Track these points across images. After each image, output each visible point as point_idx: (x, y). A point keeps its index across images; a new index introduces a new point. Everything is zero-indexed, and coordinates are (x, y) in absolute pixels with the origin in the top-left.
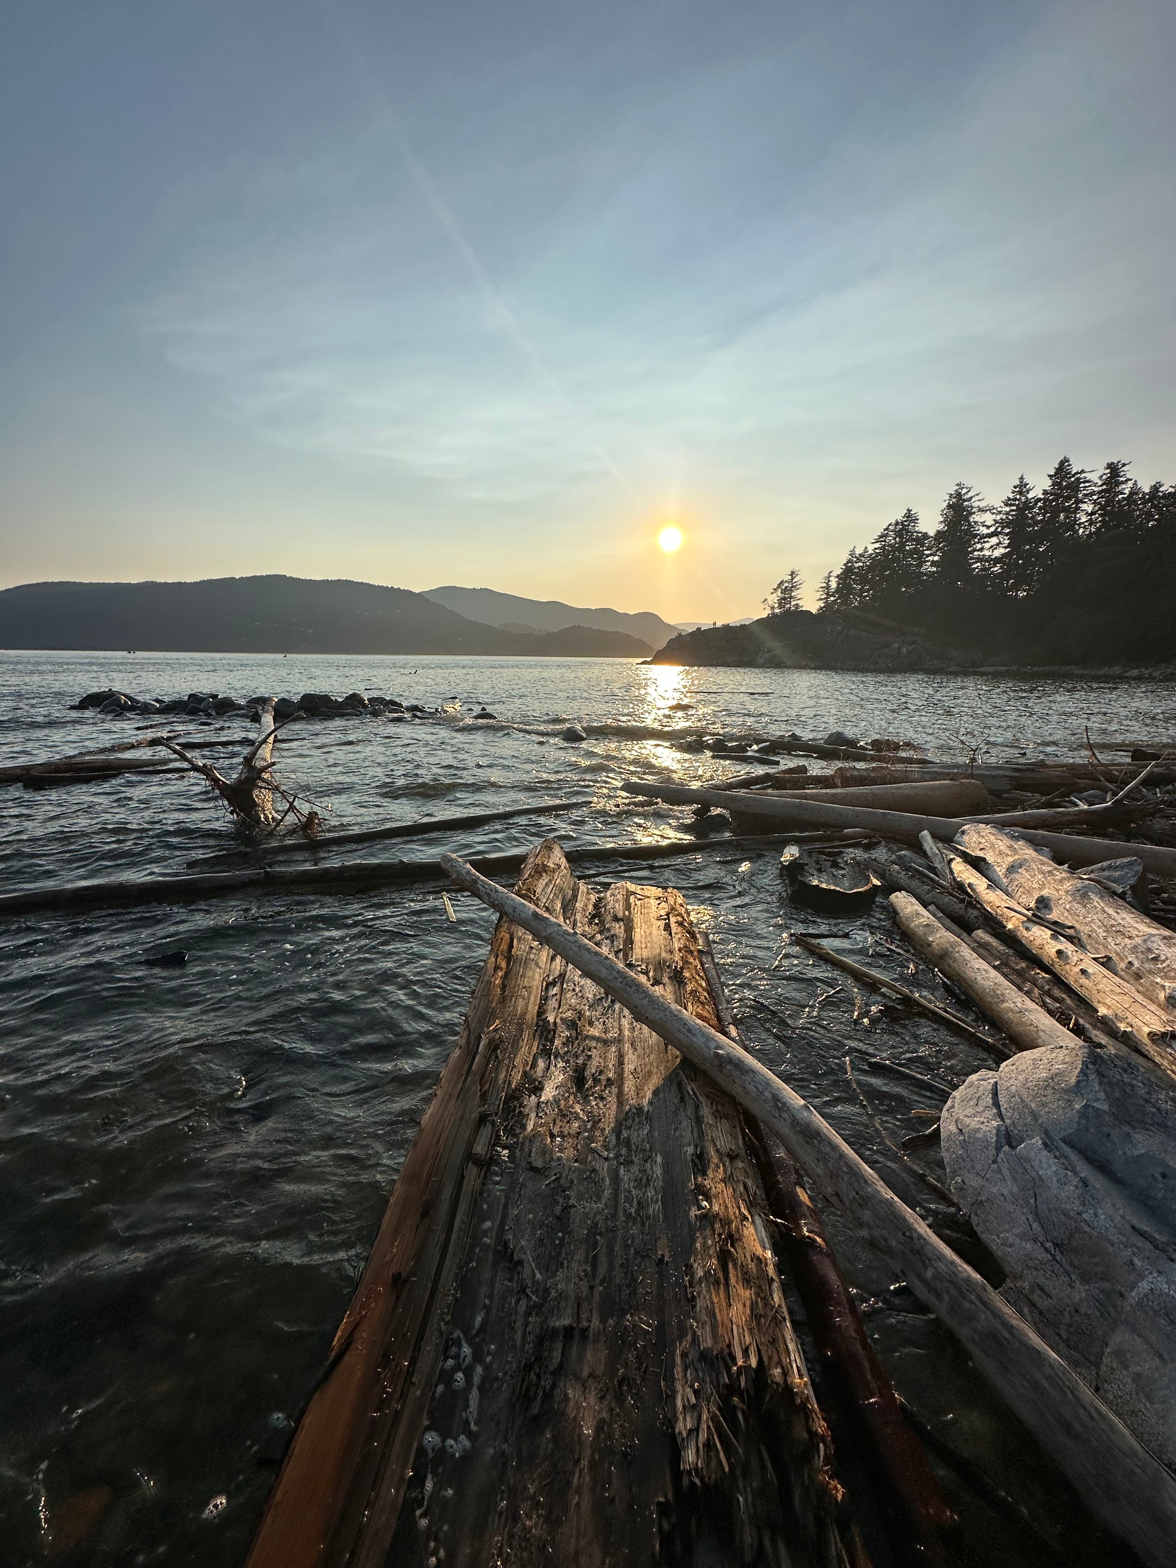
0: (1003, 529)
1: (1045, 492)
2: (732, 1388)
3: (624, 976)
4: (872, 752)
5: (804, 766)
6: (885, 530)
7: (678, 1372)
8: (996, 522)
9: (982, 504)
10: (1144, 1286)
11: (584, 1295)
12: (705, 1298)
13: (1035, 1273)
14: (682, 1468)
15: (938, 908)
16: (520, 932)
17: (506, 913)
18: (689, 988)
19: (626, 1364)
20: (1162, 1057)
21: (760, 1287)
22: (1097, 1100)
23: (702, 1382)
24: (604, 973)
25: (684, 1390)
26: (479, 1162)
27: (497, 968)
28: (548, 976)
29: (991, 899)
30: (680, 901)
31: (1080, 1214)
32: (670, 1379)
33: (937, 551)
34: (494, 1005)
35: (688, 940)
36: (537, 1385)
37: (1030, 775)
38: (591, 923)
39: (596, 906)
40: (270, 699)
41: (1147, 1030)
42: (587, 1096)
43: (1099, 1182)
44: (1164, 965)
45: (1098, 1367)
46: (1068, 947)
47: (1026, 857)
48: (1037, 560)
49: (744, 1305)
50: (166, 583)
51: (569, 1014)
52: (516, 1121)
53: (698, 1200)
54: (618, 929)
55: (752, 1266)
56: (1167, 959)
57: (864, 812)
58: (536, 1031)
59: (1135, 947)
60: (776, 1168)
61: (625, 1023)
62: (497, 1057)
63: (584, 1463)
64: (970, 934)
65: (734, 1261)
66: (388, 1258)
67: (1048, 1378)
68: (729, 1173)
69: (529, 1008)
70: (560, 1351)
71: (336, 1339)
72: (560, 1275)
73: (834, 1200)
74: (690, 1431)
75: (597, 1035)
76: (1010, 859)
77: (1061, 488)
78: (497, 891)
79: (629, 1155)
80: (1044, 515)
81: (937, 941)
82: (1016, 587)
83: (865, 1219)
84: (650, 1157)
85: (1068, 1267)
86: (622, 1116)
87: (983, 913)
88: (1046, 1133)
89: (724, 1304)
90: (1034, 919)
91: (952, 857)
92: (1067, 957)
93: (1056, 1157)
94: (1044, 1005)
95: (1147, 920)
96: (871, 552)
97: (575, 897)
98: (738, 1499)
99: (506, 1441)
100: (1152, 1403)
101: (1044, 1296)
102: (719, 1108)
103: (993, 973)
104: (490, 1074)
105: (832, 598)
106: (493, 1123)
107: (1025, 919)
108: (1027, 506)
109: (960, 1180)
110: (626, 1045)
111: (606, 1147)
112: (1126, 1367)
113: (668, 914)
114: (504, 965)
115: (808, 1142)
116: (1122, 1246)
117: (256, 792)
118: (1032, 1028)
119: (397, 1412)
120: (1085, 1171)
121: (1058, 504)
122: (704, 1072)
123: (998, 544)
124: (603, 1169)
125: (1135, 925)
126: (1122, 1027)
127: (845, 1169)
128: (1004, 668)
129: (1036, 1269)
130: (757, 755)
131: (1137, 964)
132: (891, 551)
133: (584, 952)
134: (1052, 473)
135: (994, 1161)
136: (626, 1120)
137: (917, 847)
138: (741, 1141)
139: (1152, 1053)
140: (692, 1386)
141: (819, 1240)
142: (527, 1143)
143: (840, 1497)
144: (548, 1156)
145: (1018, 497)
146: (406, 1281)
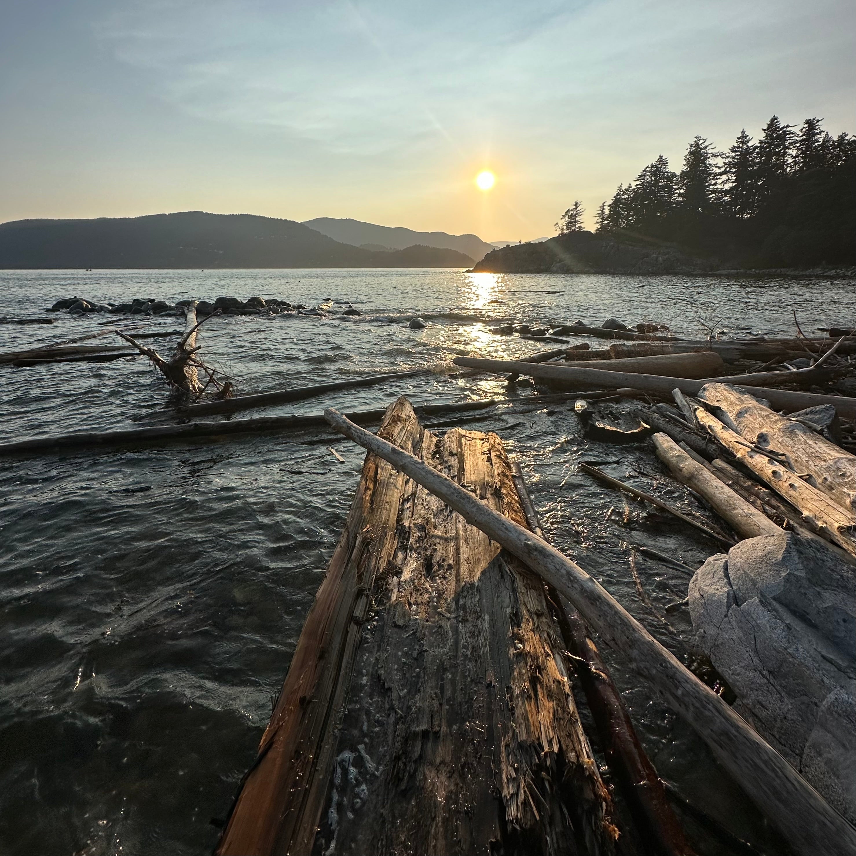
0: (730, 169)
1: (761, 142)
2: (541, 767)
3: (459, 492)
4: (637, 333)
5: (586, 344)
6: (644, 171)
7: (503, 757)
8: (725, 164)
9: (715, 151)
10: (831, 697)
11: (435, 709)
12: (521, 708)
13: (756, 693)
14: (507, 819)
15: (687, 444)
16: (383, 463)
17: (372, 450)
18: (505, 501)
19: (466, 754)
20: (848, 544)
21: (559, 700)
22: (797, 570)
23: (521, 763)
24: (444, 490)
25: (507, 769)
26: (359, 623)
27: (367, 488)
28: (404, 495)
29: (725, 436)
30: (498, 441)
31: (786, 649)
32: (498, 763)
33: (683, 185)
34: (365, 514)
35: (504, 468)
36: (404, 770)
37: (754, 347)
38: (433, 458)
39: (437, 446)
40: (193, 302)
41: (837, 525)
42: (434, 576)
43: (798, 626)
44: (849, 479)
45: (801, 755)
46: (781, 469)
47: (750, 405)
48: (756, 191)
49: (549, 712)
50: (114, 219)
51: (419, 520)
52: (384, 595)
53: (515, 644)
54: (454, 461)
55: (554, 686)
56: (851, 475)
57: (631, 376)
58: (396, 533)
59: (829, 467)
60: (571, 626)
61: (460, 526)
62: (369, 550)
63: (439, 820)
64: (710, 462)
65: (541, 683)
66: (296, 687)
67: (765, 762)
68: (536, 625)
69: (391, 517)
70: (420, 747)
71: (262, 741)
72: (418, 697)
73: (612, 643)
74: (512, 795)
75: (440, 534)
76: (738, 407)
77: (773, 139)
78: (365, 434)
79: (465, 616)
80: (760, 158)
81: (686, 467)
82: (742, 211)
83: (633, 657)
84: (480, 617)
85: (778, 688)
86: (459, 589)
87: (719, 447)
88: (762, 594)
89: (534, 712)
90: (756, 449)
91: (696, 407)
92: (780, 476)
93: (769, 610)
94: (764, 511)
95: (837, 448)
96: (633, 187)
97: (421, 439)
98: (546, 839)
99: (384, 807)
100: (838, 778)
101: (763, 709)
102: (529, 582)
103: (727, 489)
104: (364, 562)
105: (606, 222)
106: (367, 596)
107: (750, 450)
108: (748, 152)
109: (702, 631)
110: (461, 541)
111: (448, 611)
112: (820, 755)
113: (489, 450)
114: (371, 486)
115: (592, 604)
116: (815, 670)
117: (186, 369)
118: (755, 527)
119: (306, 789)
120: (789, 619)
121: (770, 150)
122: (517, 558)
123: (727, 180)
124: (447, 626)
125: (828, 452)
126: (820, 524)
127: (619, 622)
128: (735, 271)
129: (756, 690)
130: (553, 337)
131: (830, 479)
132: (648, 187)
133: (429, 475)
134: (766, 128)
135: (726, 616)
136: (462, 592)
137: (671, 400)
138: (544, 604)
139: (841, 541)
140: (513, 766)
141: (602, 674)
142: (392, 609)
143: (617, 837)
144: (407, 617)
145: (741, 145)
146: (309, 702)
